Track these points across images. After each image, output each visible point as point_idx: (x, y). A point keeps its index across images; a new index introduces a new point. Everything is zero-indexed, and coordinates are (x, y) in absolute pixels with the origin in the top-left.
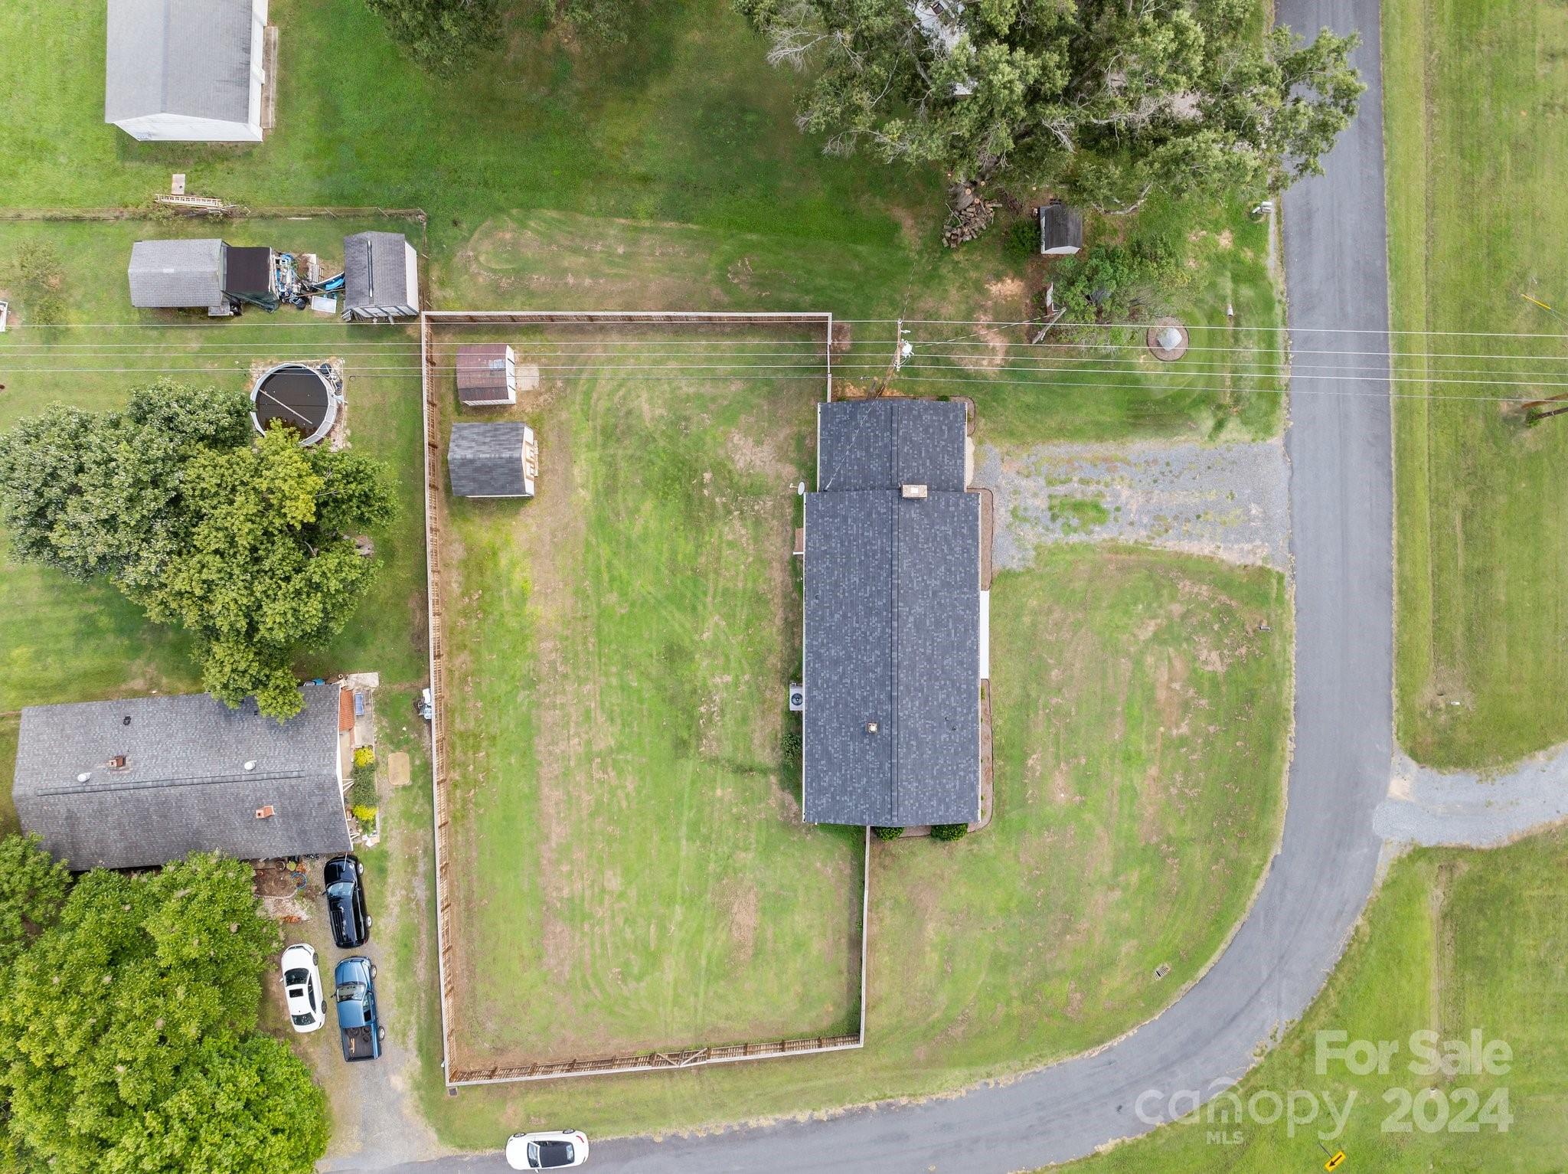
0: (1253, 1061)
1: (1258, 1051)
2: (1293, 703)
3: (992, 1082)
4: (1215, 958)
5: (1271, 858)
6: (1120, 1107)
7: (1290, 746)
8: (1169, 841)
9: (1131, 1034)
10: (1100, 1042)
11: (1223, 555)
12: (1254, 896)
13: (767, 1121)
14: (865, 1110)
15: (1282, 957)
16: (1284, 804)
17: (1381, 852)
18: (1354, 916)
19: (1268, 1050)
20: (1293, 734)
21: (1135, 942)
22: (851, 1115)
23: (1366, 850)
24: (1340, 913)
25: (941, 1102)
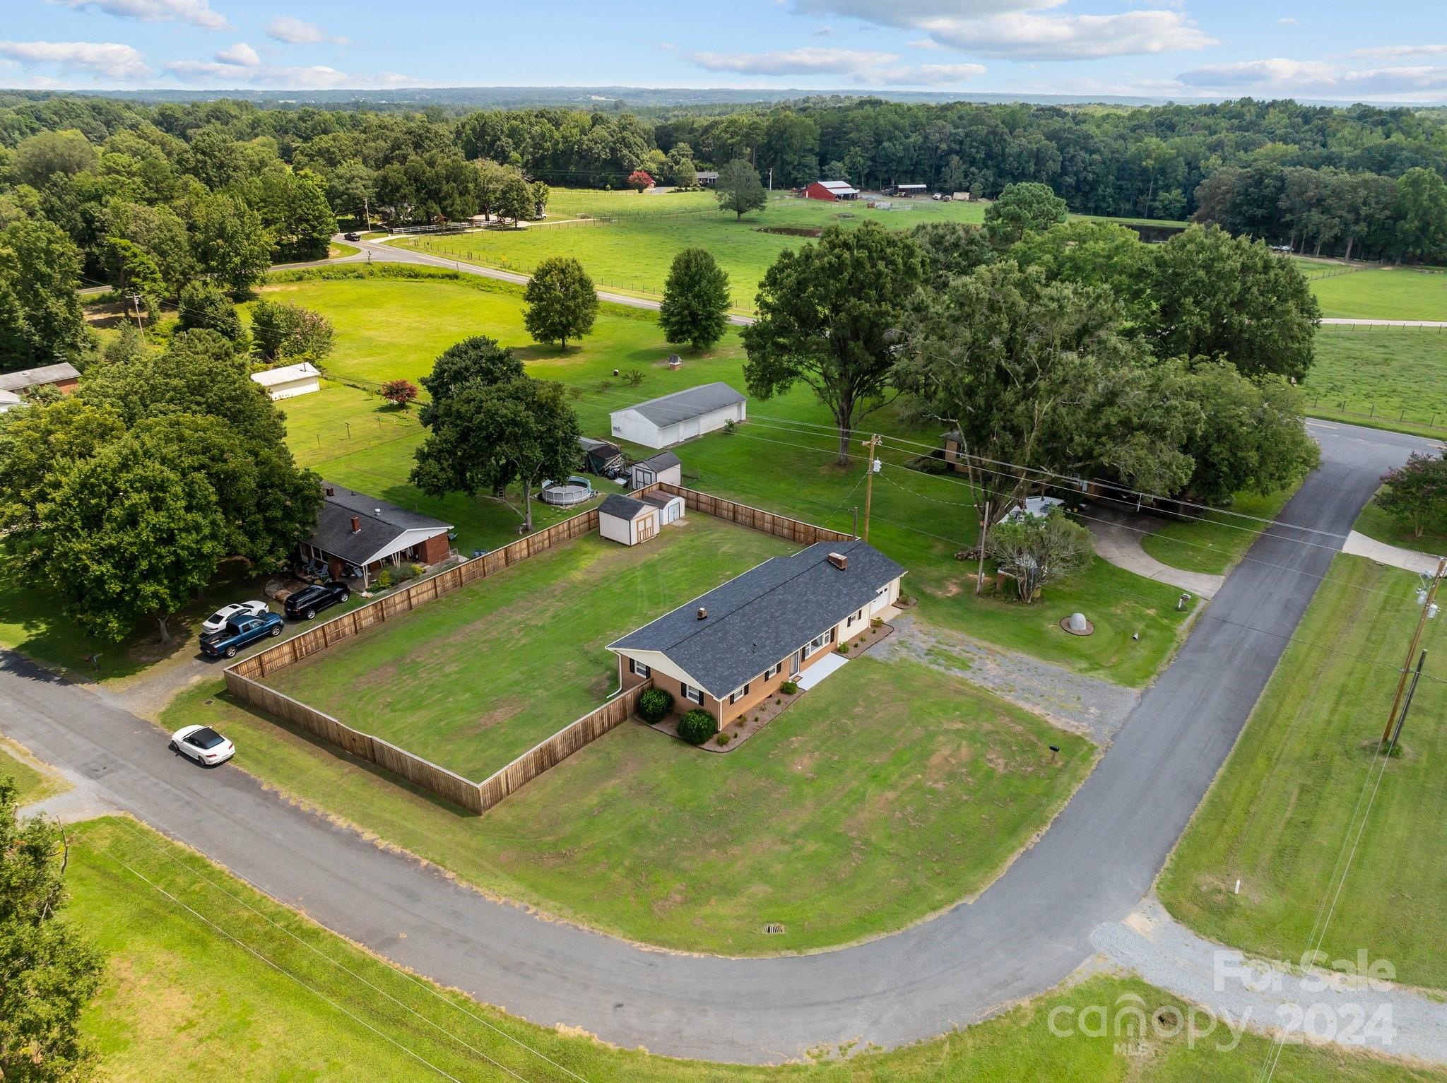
0: (800, 1057)
1: (815, 1052)
2: (1056, 815)
3: (533, 910)
4: (835, 948)
5: (960, 902)
6: (620, 1005)
7: (1035, 839)
8: (866, 842)
9: (696, 955)
10: (662, 943)
11: (1050, 719)
13: (341, 822)
14: (416, 861)
15: (911, 983)
16: (1002, 872)
17: (1088, 961)
18: (1023, 993)
19: (825, 1058)
21: (770, 890)
22: (402, 858)
23: (1070, 949)
24: (1006, 983)
25: (476, 895)
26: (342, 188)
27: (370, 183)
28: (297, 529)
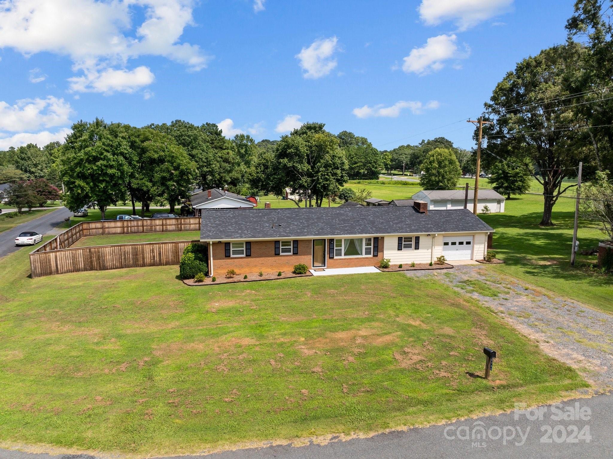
8: (155, 363)
12: (18, 446)
20: (344, 438)
26: (396, 158)
27: (409, 156)
28: (174, 185)
